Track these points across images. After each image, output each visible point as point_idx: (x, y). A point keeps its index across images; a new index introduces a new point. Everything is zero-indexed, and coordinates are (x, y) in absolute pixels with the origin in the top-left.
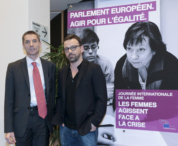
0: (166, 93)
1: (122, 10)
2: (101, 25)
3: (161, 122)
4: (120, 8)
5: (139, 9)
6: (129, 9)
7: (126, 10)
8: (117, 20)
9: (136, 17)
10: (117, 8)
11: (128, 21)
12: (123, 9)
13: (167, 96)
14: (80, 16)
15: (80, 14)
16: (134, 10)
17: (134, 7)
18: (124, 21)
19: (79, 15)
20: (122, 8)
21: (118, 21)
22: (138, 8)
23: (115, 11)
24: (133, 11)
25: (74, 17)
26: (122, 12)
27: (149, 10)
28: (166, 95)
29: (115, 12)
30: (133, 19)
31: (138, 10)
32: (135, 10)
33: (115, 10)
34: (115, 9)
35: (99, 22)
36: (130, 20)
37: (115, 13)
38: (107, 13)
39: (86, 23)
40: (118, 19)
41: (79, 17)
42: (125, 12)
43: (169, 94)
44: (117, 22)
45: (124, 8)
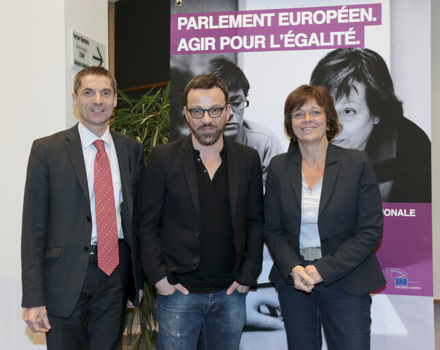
0: (401, 210)
1: (304, 18)
2: (253, 50)
3: (390, 274)
4: (299, 13)
5: (343, 18)
6: (320, 17)
7: (312, 18)
8: (292, 40)
9: (336, 37)
10: (292, 14)
11: (318, 45)
12: (307, 16)
13: (404, 217)
14: (203, 26)
15: (203, 20)
16: (331, 20)
17: (332, 14)
18: (310, 45)
19: (200, 23)
20: (304, 13)
21: (293, 43)
22: (340, 16)
23: (287, 19)
24: (328, 22)
25: (188, 28)
26: (303, 23)
27: (367, 23)
28: (401, 213)
29: (288, 21)
30: (329, 41)
31: (340, 21)
32: (334, 21)
33: (288, 16)
34: (287, 14)
35: (248, 44)
36: (323, 44)
37: (287, 24)
38: (269, 24)
39: (218, 44)
40: (294, 38)
41: (200, 28)
42: (310, 23)
43: (408, 213)
44: (293, 45)
45: (310, 13)
